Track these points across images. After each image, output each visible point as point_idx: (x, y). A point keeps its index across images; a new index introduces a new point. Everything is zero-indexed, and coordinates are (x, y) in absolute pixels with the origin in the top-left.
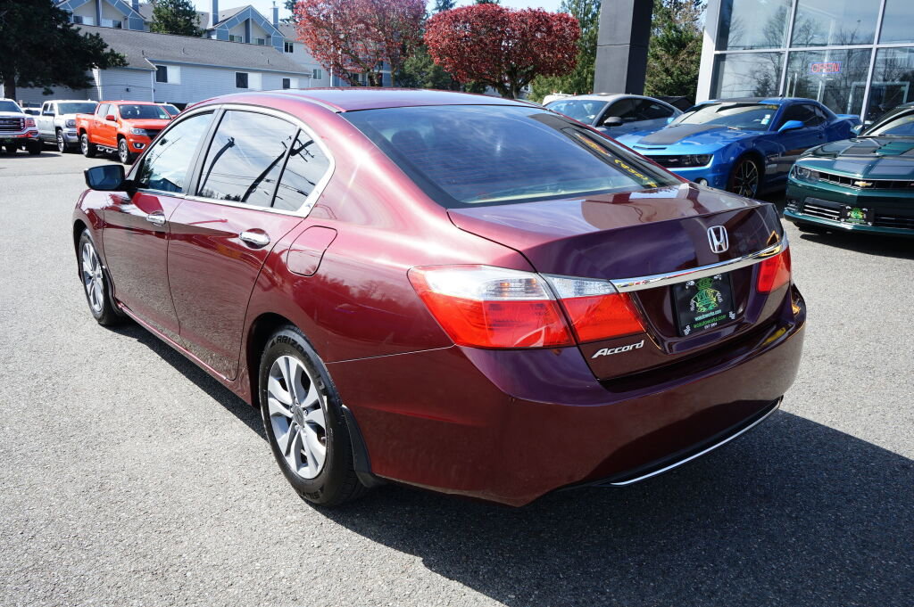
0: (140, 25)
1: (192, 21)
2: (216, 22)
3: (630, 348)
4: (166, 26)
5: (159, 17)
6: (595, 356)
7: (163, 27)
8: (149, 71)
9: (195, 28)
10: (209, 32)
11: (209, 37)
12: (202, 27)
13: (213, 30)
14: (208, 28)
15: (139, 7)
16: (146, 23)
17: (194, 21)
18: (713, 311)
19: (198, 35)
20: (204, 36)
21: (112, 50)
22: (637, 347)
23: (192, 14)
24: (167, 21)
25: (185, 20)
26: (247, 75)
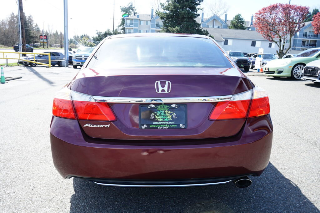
0: (226, 27)
1: (243, 24)
2: (251, 24)
3: (102, 126)
4: (234, 27)
5: (232, 24)
6: (85, 126)
7: (233, 27)
8: (222, 41)
9: (244, 27)
10: (249, 28)
11: (248, 30)
12: (246, 26)
13: (250, 27)
14: (248, 27)
15: (227, 21)
16: (228, 26)
17: (244, 25)
18: (168, 121)
19: (244, 29)
20: (246, 29)
21: (210, 35)
22: (106, 127)
23: (243, 22)
24: (235, 25)
25: (241, 24)
26: (256, 42)
